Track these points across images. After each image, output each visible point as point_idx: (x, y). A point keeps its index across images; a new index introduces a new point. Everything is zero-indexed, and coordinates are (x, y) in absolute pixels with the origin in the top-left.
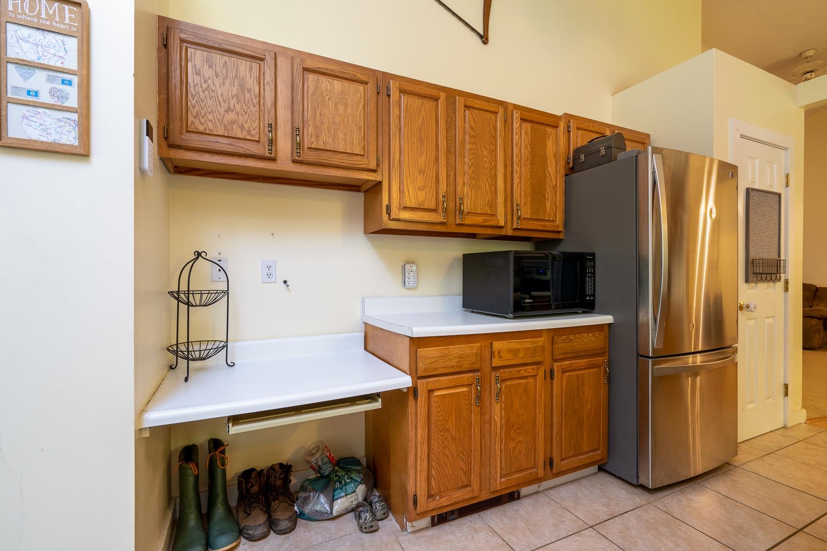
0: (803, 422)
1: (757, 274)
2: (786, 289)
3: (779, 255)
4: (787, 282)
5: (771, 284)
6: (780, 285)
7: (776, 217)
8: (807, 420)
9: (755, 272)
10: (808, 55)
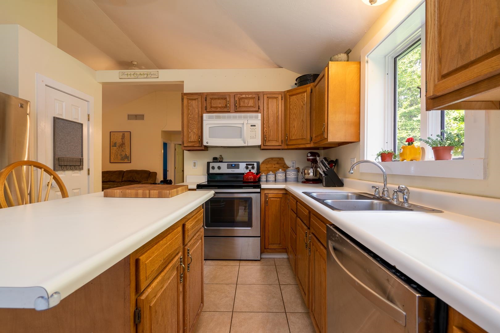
2: (88, 174)
3: (82, 156)
4: (89, 170)
5: (77, 171)
6: (84, 171)
7: (80, 136)
10: (134, 64)
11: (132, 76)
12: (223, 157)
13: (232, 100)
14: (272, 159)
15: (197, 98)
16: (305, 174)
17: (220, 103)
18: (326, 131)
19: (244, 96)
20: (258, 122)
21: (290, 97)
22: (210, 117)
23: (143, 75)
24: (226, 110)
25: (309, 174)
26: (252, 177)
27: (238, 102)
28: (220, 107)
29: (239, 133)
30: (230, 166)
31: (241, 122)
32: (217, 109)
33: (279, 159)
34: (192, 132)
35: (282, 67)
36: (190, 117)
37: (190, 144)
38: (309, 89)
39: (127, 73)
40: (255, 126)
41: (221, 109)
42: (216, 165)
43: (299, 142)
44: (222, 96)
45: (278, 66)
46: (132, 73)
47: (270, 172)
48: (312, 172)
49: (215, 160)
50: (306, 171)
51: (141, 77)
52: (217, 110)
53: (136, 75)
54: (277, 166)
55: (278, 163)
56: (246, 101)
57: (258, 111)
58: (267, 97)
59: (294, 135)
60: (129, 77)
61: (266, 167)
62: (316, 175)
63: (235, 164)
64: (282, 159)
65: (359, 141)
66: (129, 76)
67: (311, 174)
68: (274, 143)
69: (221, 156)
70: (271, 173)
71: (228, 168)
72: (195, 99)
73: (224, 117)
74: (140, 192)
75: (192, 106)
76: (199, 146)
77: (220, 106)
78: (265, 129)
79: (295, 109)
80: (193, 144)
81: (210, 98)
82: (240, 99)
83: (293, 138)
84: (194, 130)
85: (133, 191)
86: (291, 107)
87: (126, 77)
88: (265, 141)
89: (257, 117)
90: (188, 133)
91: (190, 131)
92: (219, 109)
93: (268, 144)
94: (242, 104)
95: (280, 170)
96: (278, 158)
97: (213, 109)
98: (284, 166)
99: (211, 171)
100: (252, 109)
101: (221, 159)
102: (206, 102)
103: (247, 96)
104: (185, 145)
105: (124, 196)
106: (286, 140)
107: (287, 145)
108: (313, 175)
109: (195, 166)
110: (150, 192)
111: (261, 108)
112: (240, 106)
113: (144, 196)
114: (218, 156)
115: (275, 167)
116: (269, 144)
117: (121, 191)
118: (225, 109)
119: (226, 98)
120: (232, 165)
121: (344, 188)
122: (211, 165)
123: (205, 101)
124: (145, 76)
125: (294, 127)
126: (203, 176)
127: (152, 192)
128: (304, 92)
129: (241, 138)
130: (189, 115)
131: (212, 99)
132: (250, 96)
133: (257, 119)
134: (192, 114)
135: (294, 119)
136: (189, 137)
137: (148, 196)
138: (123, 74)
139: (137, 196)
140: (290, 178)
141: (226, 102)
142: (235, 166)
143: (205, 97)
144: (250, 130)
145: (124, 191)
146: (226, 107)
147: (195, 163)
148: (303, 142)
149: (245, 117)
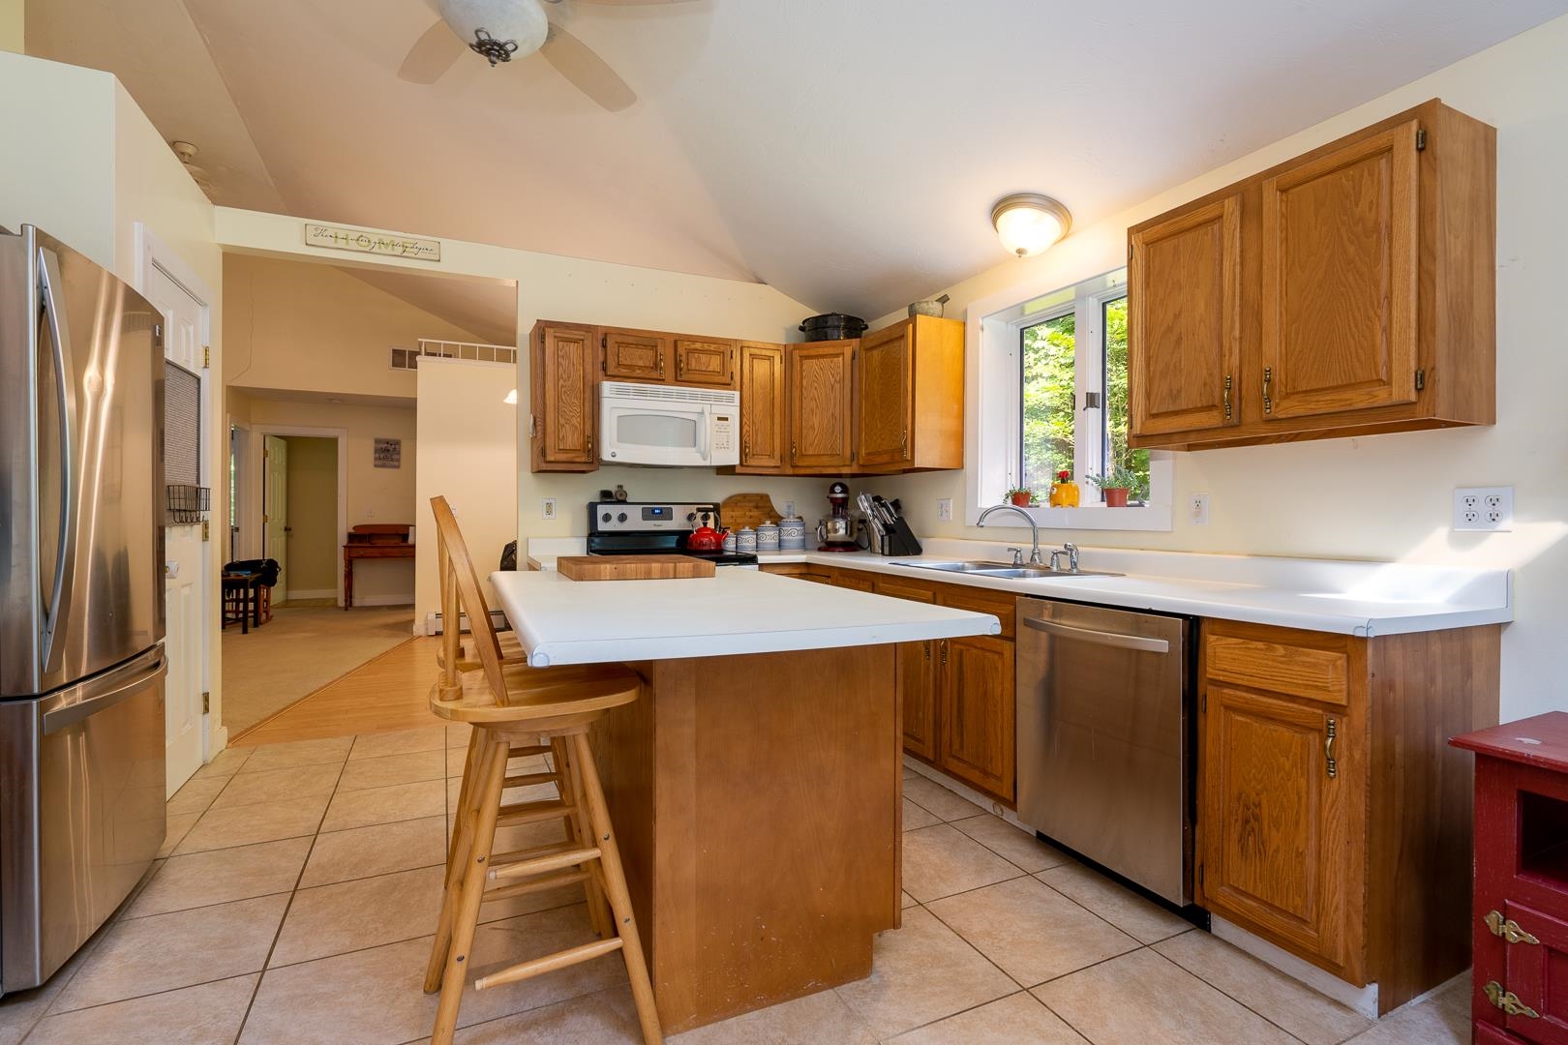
0: (223, 747)
1: (174, 511)
2: (206, 537)
3: (198, 482)
4: (206, 526)
5: (187, 528)
6: (198, 529)
7: (195, 417)
8: (229, 742)
9: (172, 507)
10: (184, 150)
11: (353, 245)
12: (625, 489)
13: (670, 352)
14: (744, 496)
15: (582, 337)
16: (828, 532)
17: (641, 358)
18: (909, 446)
19: (698, 346)
20: (733, 412)
21: (801, 361)
22: (619, 392)
23: (390, 246)
24: (655, 375)
25: (836, 531)
26: (713, 540)
27: (684, 358)
28: (640, 367)
29: (690, 432)
30: (650, 513)
31: (697, 408)
32: (634, 371)
33: (759, 498)
34: (567, 426)
35: (765, 280)
36: (562, 386)
37: (563, 457)
38: (848, 352)
39: (336, 233)
40: (727, 419)
41: (643, 371)
42: (615, 510)
43: (826, 460)
44: (647, 341)
45: (756, 277)
46: (356, 235)
47: (744, 528)
48: (844, 526)
49: (607, 497)
50: (829, 524)
51: (383, 250)
52: (635, 374)
53: (363, 243)
54: (755, 513)
55: (757, 507)
56: (704, 358)
57: (729, 385)
58: (751, 355)
59: (811, 445)
60: (341, 243)
61: (732, 517)
62: (851, 535)
63: (661, 509)
64: (765, 498)
65: (963, 468)
66: (339, 240)
67: (842, 532)
68: (765, 461)
69: (620, 487)
70: (747, 529)
71: (645, 517)
72: (575, 341)
73: (656, 394)
74: (656, 566)
75: (569, 358)
76: (585, 463)
77: (641, 363)
78: (746, 428)
79: (813, 390)
80: (573, 455)
81: (616, 342)
82: (690, 352)
83: (811, 453)
84: (575, 421)
85: (642, 566)
86: (805, 383)
87: (330, 242)
88: (746, 455)
89: (730, 400)
90: (559, 427)
91: (562, 421)
92: (638, 371)
93: (752, 462)
94: (693, 364)
95: (768, 523)
96: (758, 495)
97: (624, 371)
98: (772, 514)
99: (602, 526)
100: (717, 379)
101: (621, 495)
102: (606, 351)
103: (706, 346)
104: (550, 458)
105: (621, 577)
106: (792, 456)
107: (794, 467)
108: (846, 532)
109: (549, 512)
110: (675, 567)
111: (737, 378)
112: (689, 370)
113: (664, 576)
114: (613, 488)
115: (751, 517)
116: (754, 464)
117: (615, 566)
118: (651, 375)
119: (656, 346)
120: (653, 510)
121: (923, 555)
122: (602, 510)
123: (600, 348)
124: (399, 250)
125: (813, 427)
126: (574, 540)
127: (680, 566)
128: (837, 355)
129: (695, 445)
130: (561, 382)
131: (619, 344)
132: (713, 347)
133: (728, 404)
134: (569, 378)
135: (812, 410)
136: (561, 437)
137: (671, 575)
138: (322, 232)
139: (648, 576)
140: (789, 540)
141: (656, 356)
142: (661, 513)
143: (600, 337)
144: (717, 429)
145: (621, 566)
146: (656, 366)
147: (549, 505)
148: (835, 461)
149: (704, 398)
